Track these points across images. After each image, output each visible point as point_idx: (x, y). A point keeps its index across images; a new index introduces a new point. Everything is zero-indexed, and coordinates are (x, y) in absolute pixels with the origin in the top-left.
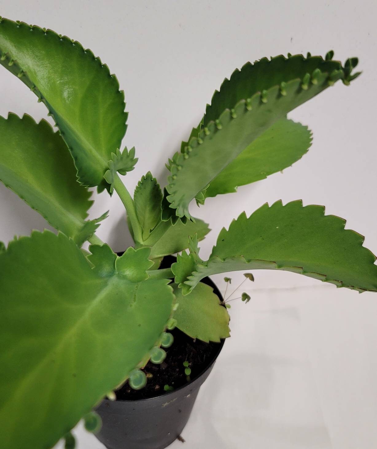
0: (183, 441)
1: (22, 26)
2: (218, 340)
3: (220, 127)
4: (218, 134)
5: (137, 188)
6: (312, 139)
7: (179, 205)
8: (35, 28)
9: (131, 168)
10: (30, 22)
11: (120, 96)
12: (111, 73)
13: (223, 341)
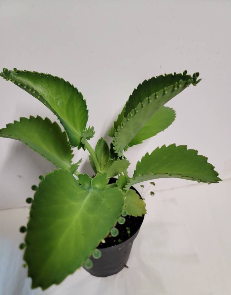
0: (127, 267)
1: (36, 74)
2: (141, 216)
3: (137, 112)
4: (136, 114)
5: (96, 145)
6: (176, 114)
7: (119, 151)
8: (42, 74)
9: (92, 136)
10: (40, 71)
11: (84, 102)
12: (79, 92)
13: (143, 216)
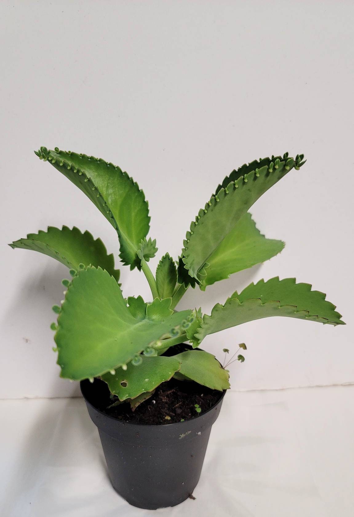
1: (84, 156)
2: (220, 390)
3: (218, 200)
5: (159, 265)
7: (190, 267)
8: (92, 158)
9: (153, 256)
11: (146, 204)
12: (140, 189)
